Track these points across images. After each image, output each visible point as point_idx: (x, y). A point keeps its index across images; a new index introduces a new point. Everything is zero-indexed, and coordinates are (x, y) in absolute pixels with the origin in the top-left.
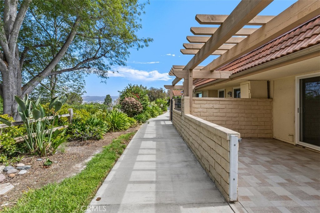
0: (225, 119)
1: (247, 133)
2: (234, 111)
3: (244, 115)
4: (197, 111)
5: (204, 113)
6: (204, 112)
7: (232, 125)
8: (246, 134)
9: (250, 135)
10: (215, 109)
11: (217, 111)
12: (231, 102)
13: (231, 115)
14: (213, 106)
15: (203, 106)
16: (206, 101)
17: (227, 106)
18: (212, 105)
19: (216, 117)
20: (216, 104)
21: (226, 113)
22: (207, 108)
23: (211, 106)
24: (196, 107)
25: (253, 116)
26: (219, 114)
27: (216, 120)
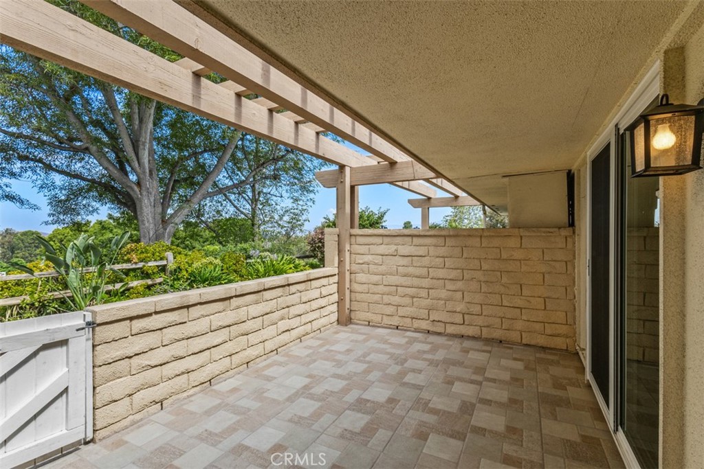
0: (426, 283)
1: (488, 326)
2: (449, 262)
3: (479, 275)
4: (361, 262)
5: (376, 267)
6: (376, 264)
7: (446, 300)
8: (485, 329)
9: (497, 334)
10: (401, 258)
11: (405, 261)
12: (441, 241)
13: (441, 273)
14: (396, 250)
15: (375, 249)
16: (381, 238)
17: (432, 249)
18: (395, 247)
19: (405, 276)
20: (403, 245)
21: (428, 267)
22: (382, 255)
23: (392, 249)
24: (359, 252)
25: (505, 280)
26: (411, 270)
27: (404, 284)
